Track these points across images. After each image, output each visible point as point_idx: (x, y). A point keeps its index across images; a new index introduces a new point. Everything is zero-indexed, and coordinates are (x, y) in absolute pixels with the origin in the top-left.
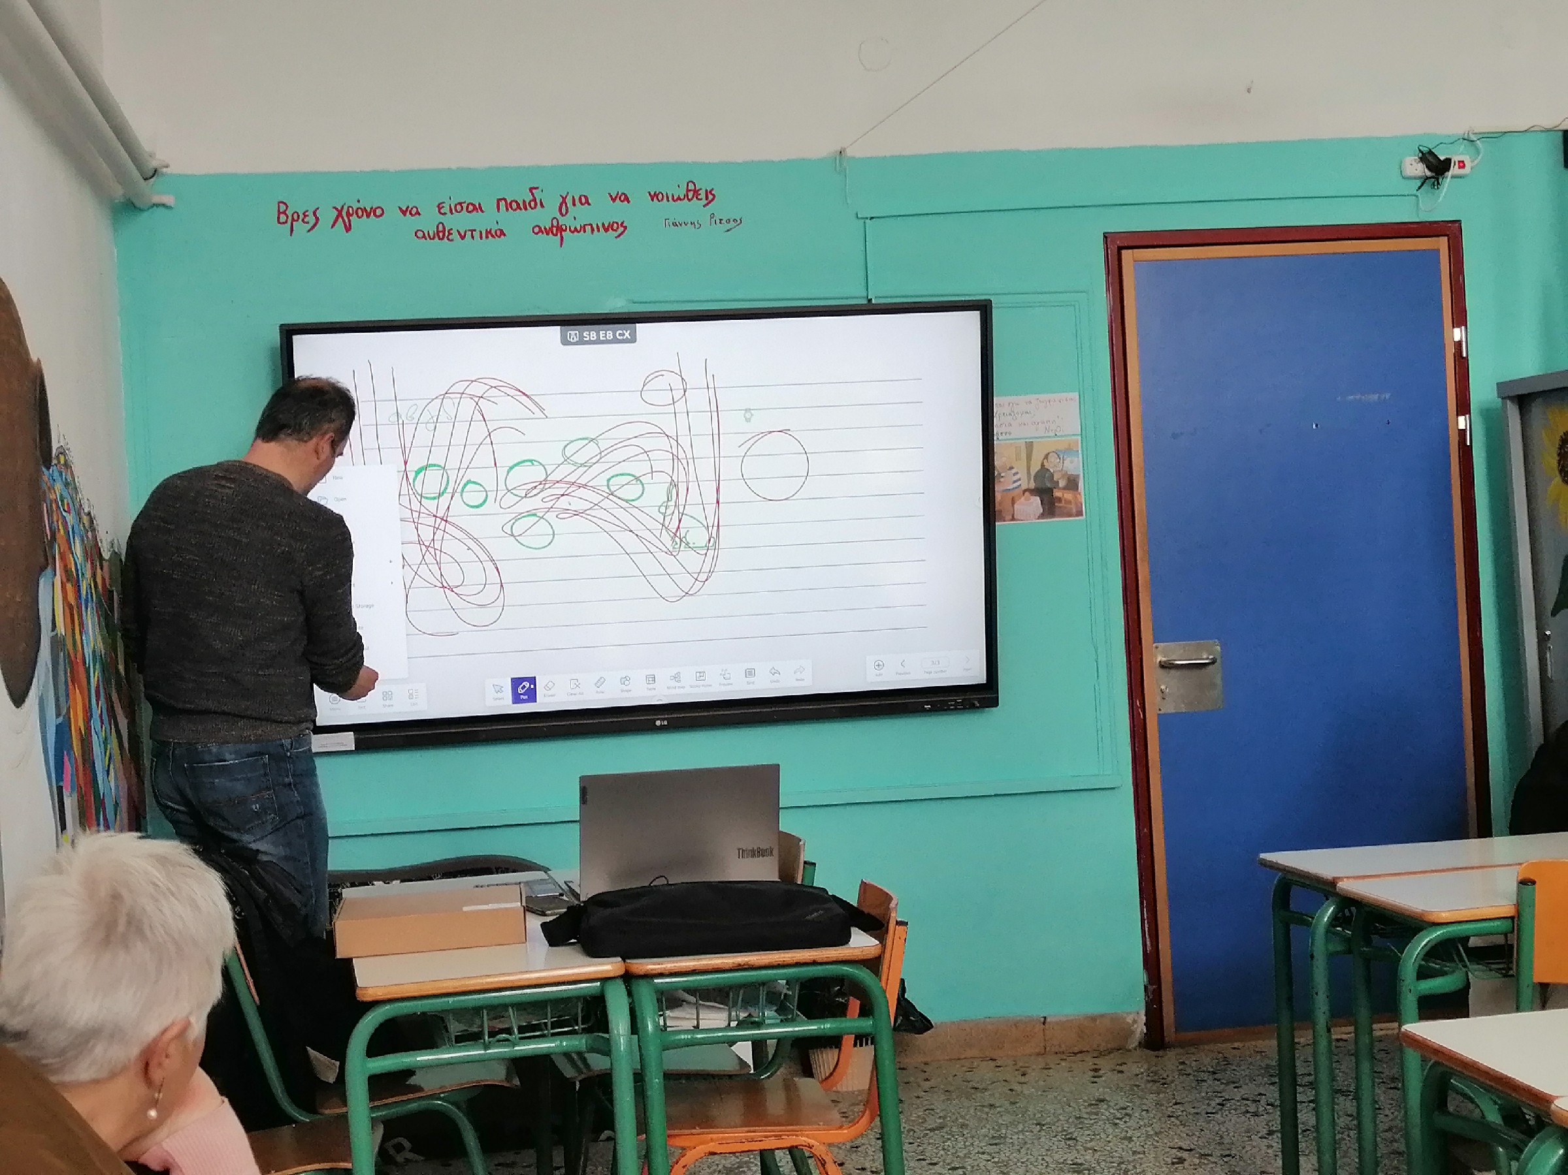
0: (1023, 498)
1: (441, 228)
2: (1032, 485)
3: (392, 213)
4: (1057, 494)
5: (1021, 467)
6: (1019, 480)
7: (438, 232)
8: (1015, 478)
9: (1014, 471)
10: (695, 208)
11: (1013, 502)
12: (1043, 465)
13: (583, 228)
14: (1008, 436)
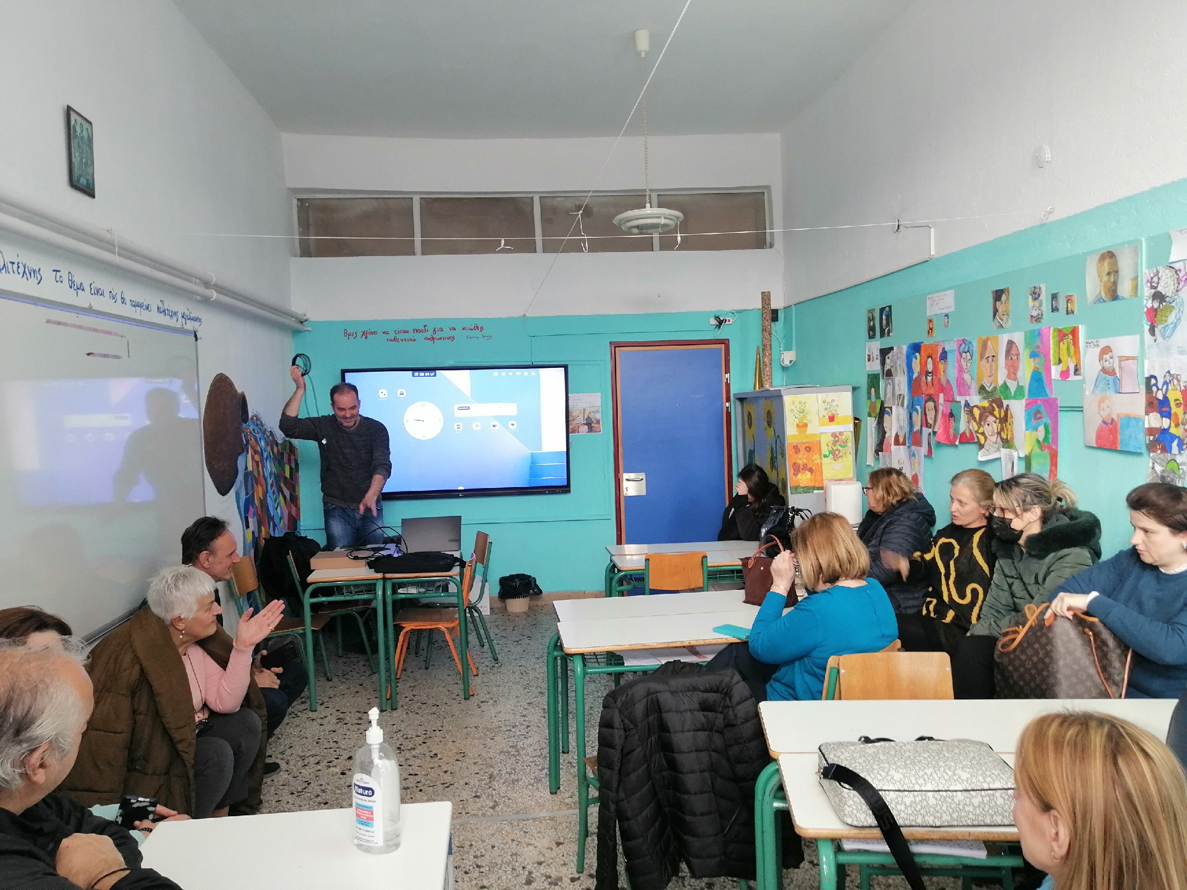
0: (581, 427)
1: (395, 338)
2: (584, 422)
3: (380, 333)
4: (593, 425)
5: (581, 416)
6: (579, 420)
9: (577, 417)
10: (477, 333)
11: (577, 427)
12: (588, 416)
13: (441, 338)
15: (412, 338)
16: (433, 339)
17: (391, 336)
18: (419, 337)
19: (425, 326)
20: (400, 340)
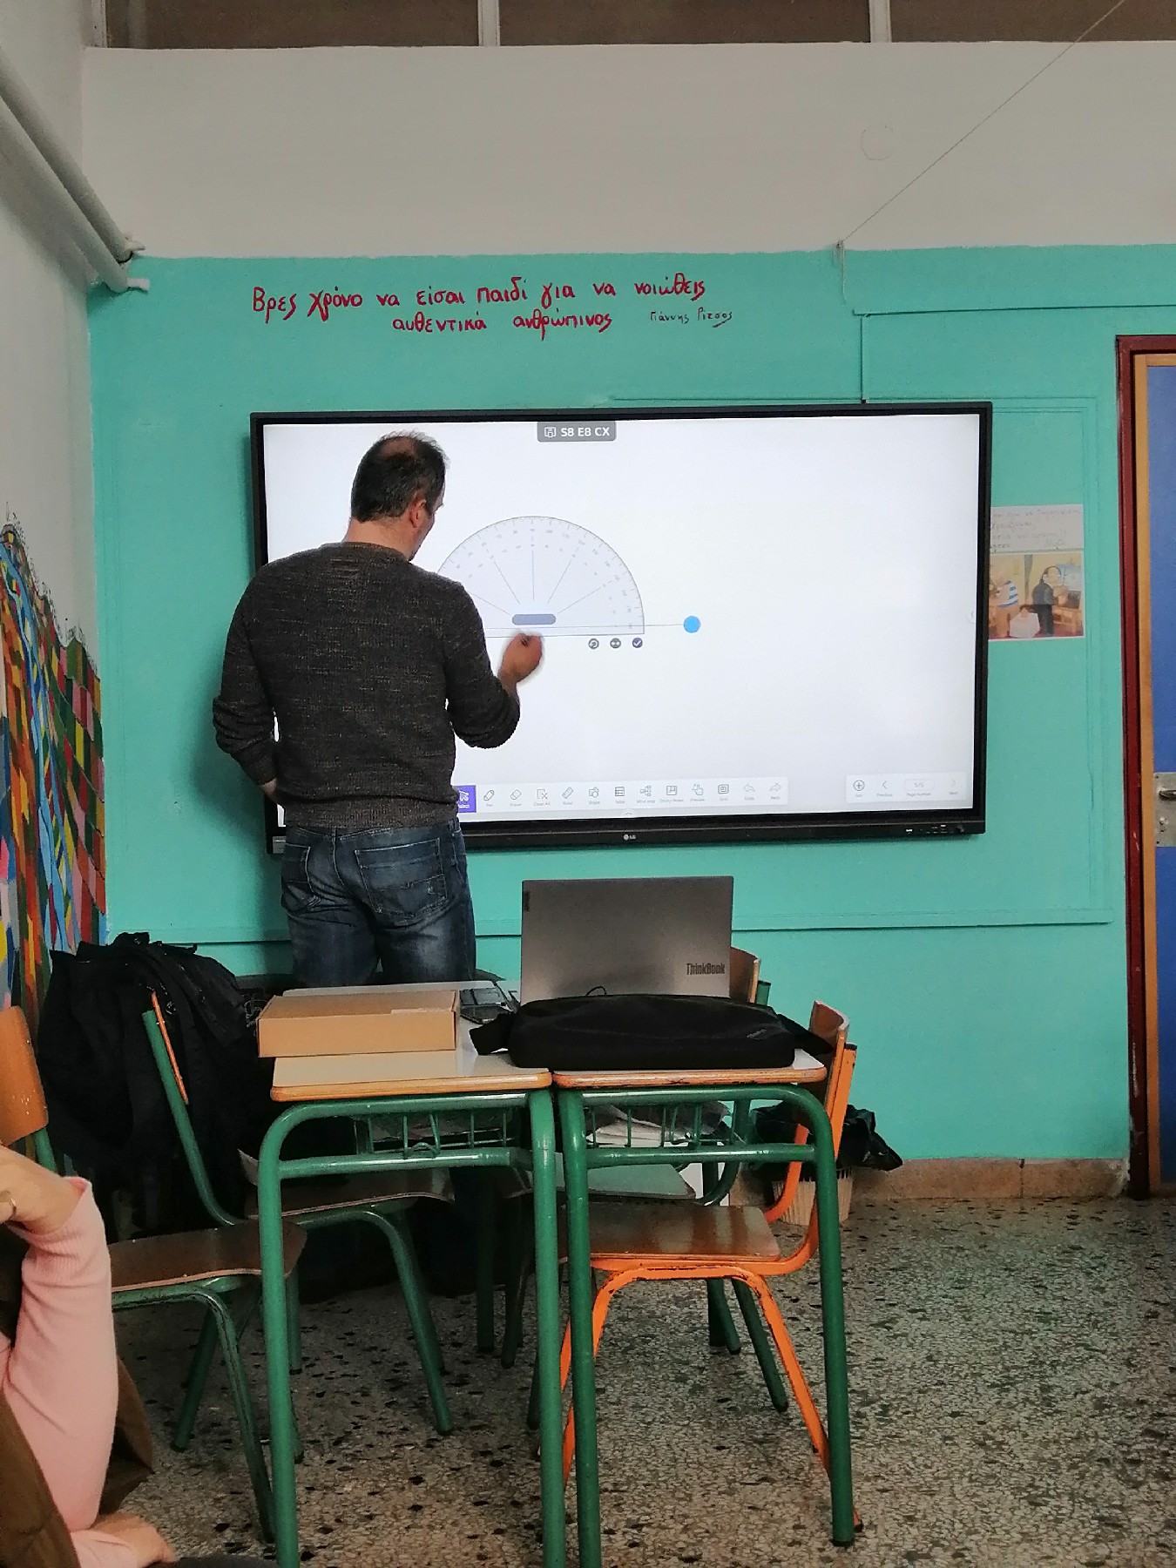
0: (1020, 615)
1: (420, 318)
2: (1030, 601)
3: (371, 301)
4: (1056, 611)
5: (1018, 582)
6: (1016, 595)
7: (417, 322)
8: (1012, 593)
9: (1011, 585)
10: (683, 301)
11: (1009, 618)
12: (1042, 580)
13: (566, 321)
14: (1006, 549)
15: (474, 319)
16: (543, 322)
17: (408, 311)
18: (499, 315)
19: (514, 280)
20: (434, 326)
